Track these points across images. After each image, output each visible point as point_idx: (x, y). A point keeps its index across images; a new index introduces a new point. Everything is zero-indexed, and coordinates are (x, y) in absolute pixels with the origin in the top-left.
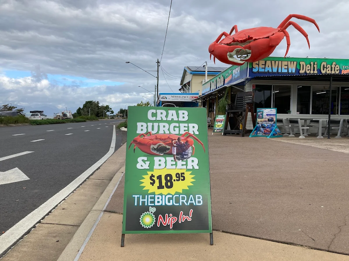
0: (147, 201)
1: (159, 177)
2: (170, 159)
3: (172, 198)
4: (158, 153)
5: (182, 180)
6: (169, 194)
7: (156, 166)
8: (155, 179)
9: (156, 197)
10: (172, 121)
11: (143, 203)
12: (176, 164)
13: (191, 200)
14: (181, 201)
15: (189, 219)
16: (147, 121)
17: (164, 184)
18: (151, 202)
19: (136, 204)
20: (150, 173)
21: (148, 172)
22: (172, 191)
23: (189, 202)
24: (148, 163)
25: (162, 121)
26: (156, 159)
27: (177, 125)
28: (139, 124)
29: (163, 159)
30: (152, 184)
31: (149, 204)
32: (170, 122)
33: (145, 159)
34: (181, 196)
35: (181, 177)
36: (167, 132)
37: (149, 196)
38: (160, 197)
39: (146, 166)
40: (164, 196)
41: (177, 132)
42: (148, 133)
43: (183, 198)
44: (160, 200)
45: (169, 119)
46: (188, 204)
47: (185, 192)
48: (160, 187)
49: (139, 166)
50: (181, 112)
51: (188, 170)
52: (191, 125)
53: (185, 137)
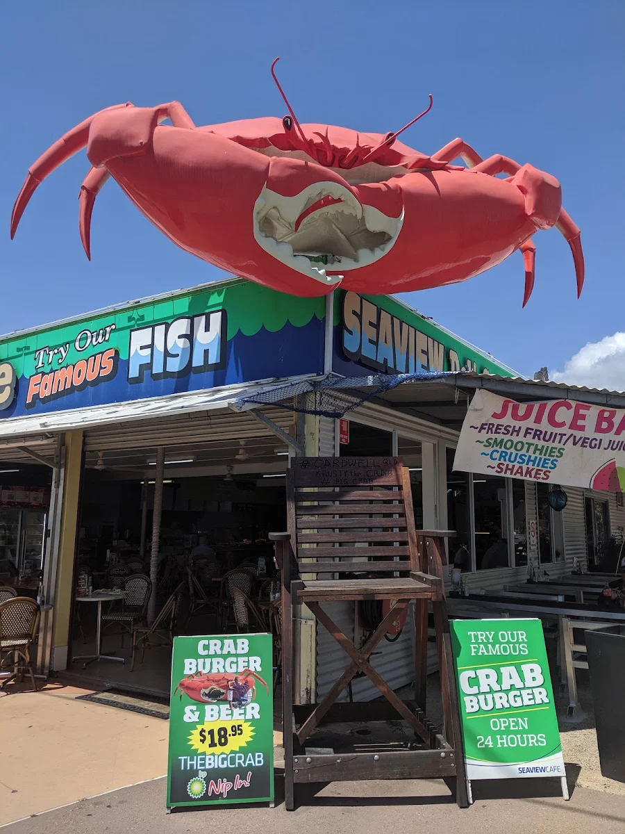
0: (196, 763)
1: (211, 733)
2: (224, 707)
3: (226, 759)
4: (210, 700)
5: (239, 734)
6: (223, 753)
7: (207, 718)
8: (206, 734)
9: (207, 758)
10: (229, 654)
11: (192, 766)
12: (232, 714)
13: (250, 760)
14: (237, 761)
15: (247, 784)
16: (197, 656)
17: (216, 740)
18: (201, 765)
19: (183, 768)
20: (200, 727)
21: (197, 726)
22: (226, 749)
23: (247, 762)
24: (197, 714)
25: (216, 655)
26: (208, 708)
27: (234, 659)
28: (187, 661)
29: (215, 707)
30: (203, 741)
31: (199, 768)
32: (225, 657)
33: (194, 708)
34: (237, 755)
35: (237, 730)
36: (222, 670)
37: (199, 757)
38: (212, 757)
39: (195, 718)
40: (216, 757)
41: (234, 670)
42: (198, 673)
43: (240, 758)
44: (211, 762)
45: (225, 652)
46: (246, 765)
47: (242, 750)
48: (212, 745)
49: (186, 719)
50: (239, 641)
51: (246, 721)
52: (252, 659)
53: (244, 677)
